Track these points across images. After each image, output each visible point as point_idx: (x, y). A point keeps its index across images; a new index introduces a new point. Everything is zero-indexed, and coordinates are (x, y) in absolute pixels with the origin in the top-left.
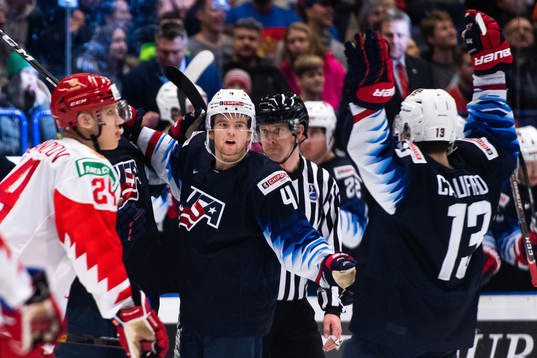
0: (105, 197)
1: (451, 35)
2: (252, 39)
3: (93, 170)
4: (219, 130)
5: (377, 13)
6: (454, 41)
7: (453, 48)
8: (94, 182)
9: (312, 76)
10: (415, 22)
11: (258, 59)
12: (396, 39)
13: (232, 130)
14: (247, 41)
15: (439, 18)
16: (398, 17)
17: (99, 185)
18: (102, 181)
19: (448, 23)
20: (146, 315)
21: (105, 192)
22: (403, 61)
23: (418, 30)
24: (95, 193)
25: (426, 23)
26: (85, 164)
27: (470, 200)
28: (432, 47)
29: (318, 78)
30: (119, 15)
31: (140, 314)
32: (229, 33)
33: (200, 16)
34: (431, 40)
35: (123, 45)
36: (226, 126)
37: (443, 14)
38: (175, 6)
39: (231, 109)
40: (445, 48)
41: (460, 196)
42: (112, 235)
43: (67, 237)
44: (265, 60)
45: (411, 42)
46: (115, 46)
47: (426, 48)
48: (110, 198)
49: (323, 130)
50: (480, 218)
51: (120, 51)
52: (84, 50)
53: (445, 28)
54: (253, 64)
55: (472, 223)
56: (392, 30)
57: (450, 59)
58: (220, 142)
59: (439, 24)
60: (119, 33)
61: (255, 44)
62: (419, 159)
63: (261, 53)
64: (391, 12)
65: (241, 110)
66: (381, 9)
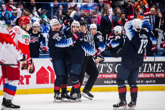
0: (27, 42)
1: (120, 11)
2: (84, 12)
3: (25, 37)
4: (73, 28)
5: (107, 8)
6: (120, 12)
7: (120, 13)
8: (25, 40)
9: (95, 18)
10: (113, 9)
11: (85, 16)
12: (110, 12)
13: (76, 28)
14: (83, 12)
15: (118, 8)
16: (110, 8)
17: (26, 40)
18: (27, 39)
19: (119, 9)
20: (32, 65)
21: (28, 41)
22: (111, 16)
23: (114, 10)
24: (26, 42)
25: (115, 9)
26: (24, 36)
27: (145, 39)
28: (116, 13)
29: (96, 19)
30: (60, 8)
31: (31, 65)
32: (80, 11)
33: (75, 8)
34: (116, 12)
35: (61, 13)
36: (75, 27)
37: (118, 7)
38: (71, 6)
39: (76, 25)
40: (119, 13)
41: (143, 38)
42: (28, 49)
43: (20, 49)
44: (87, 16)
45: (112, 12)
46: (60, 13)
47: (115, 13)
48: (28, 42)
49: (95, 29)
50: (146, 42)
51: (61, 14)
52: (55, 14)
53: (119, 10)
54: (85, 17)
55: (145, 43)
56: (109, 10)
57: (120, 15)
58: (73, 31)
59: (118, 9)
60: (61, 11)
61: (85, 13)
62: (136, 30)
63: (86, 15)
64: (109, 7)
65: (77, 25)
66: (107, 7)
